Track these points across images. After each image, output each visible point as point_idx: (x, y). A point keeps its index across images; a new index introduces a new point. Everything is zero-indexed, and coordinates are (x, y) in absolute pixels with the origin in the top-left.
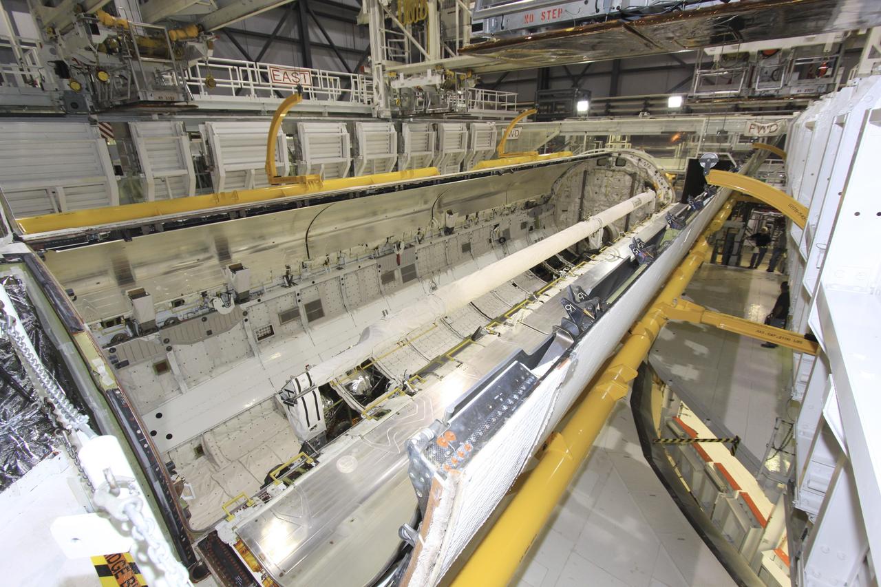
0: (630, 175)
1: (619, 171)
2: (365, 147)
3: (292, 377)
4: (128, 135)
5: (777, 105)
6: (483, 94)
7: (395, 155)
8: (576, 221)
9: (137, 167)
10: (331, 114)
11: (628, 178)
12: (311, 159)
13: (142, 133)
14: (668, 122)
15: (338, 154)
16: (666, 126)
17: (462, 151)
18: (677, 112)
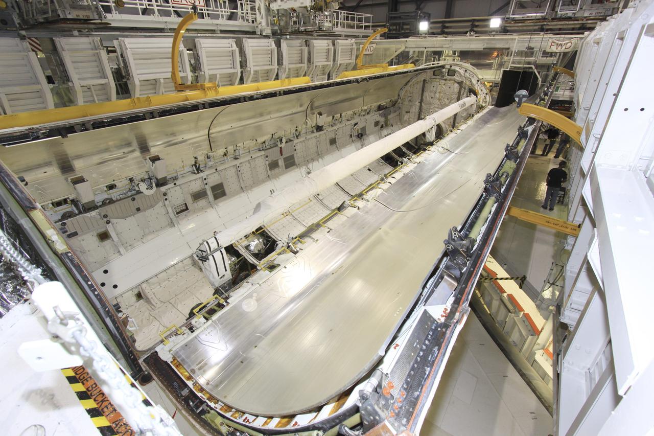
0: (458, 83)
1: (450, 80)
2: (251, 62)
3: (204, 241)
4: (55, 49)
5: (573, 26)
6: (345, 15)
7: (276, 67)
8: (415, 120)
9: (65, 77)
10: (222, 31)
11: (456, 85)
12: (208, 69)
13: (66, 47)
14: (489, 39)
15: (230, 66)
16: (487, 43)
17: (329, 63)
18: (497, 32)
